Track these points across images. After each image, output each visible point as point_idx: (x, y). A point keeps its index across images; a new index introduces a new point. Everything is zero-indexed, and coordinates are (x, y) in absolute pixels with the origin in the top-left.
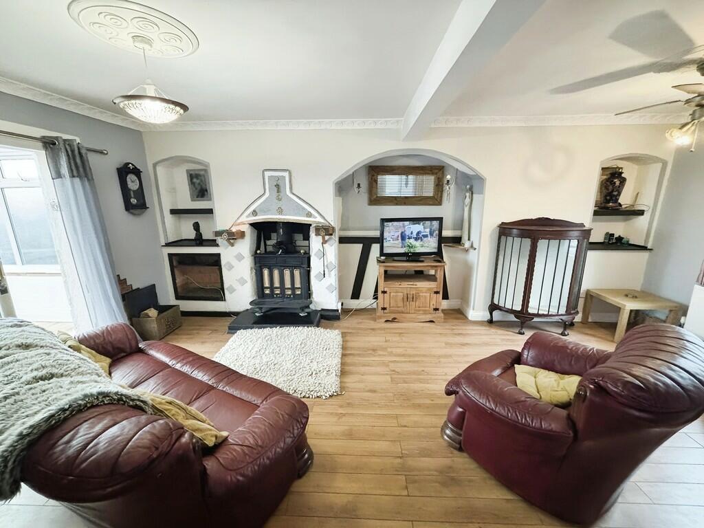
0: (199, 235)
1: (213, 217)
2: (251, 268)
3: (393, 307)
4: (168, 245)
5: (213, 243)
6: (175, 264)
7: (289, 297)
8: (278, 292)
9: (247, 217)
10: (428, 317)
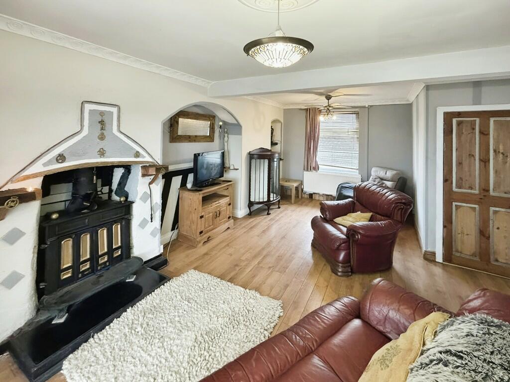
3: (207, 228)
8: (85, 267)
10: (227, 226)
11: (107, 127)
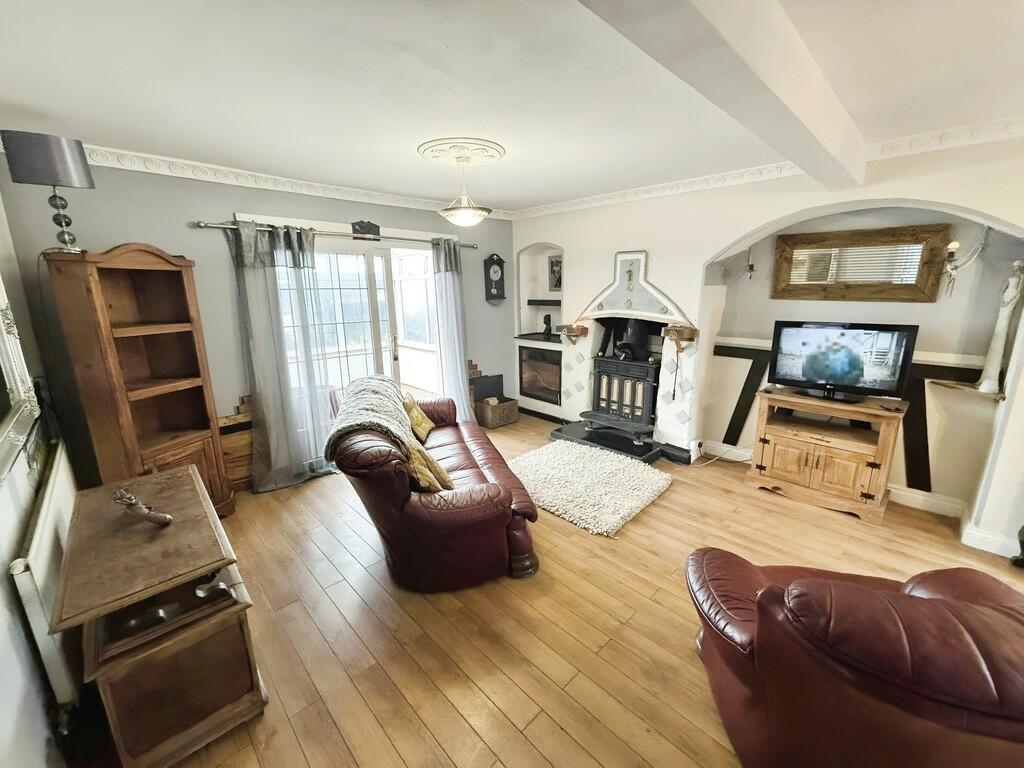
0: (548, 329)
1: (559, 310)
2: (591, 373)
3: (778, 469)
4: (522, 337)
5: (557, 339)
6: (524, 357)
7: (626, 417)
8: (614, 407)
9: (592, 311)
10: (847, 506)
11: (634, 275)
